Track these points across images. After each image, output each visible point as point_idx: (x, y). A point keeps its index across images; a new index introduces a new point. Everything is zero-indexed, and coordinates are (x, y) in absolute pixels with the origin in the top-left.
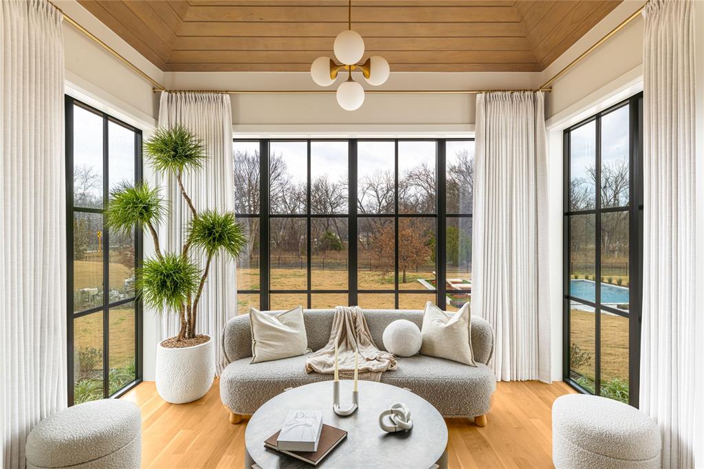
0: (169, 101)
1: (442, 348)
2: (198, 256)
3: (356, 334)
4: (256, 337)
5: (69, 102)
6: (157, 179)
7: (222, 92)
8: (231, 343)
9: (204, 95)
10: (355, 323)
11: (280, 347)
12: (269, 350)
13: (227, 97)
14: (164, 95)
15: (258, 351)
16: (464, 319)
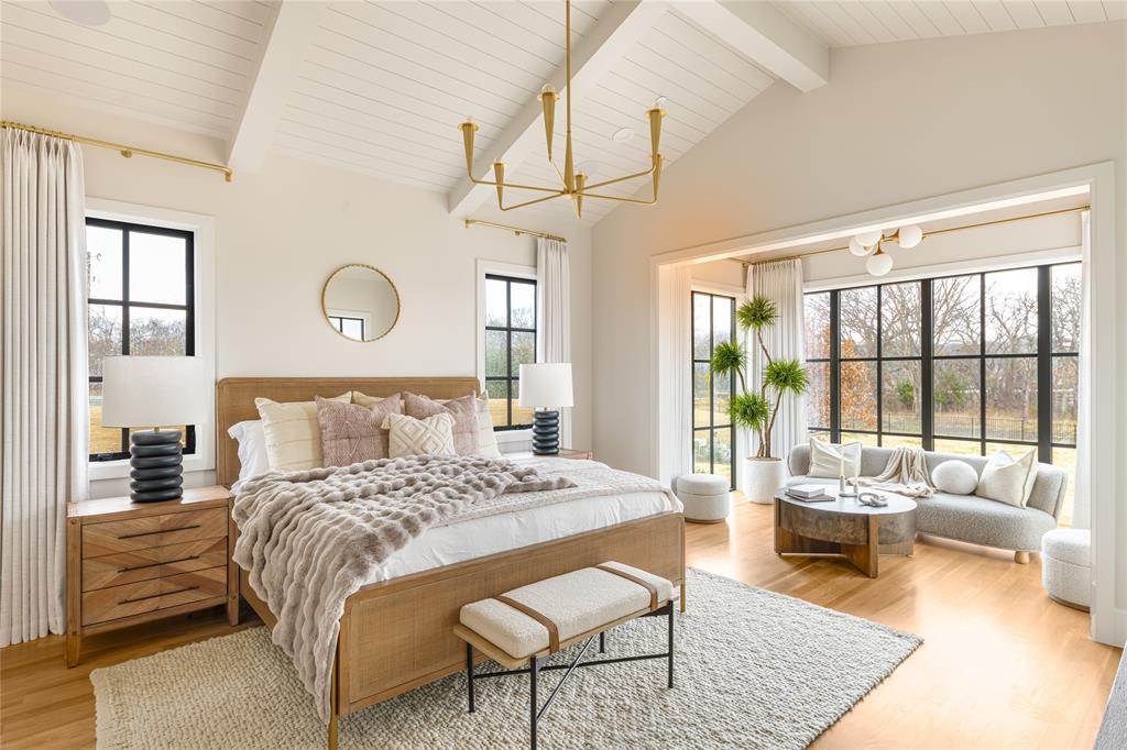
0: (754, 271)
1: (993, 488)
2: (771, 393)
3: (910, 471)
4: (813, 460)
5: (693, 292)
6: (746, 339)
7: (794, 257)
8: (794, 461)
9: (781, 263)
10: (912, 461)
11: (831, 469)
12: (822, 470)
13: (798, 261)
14: (751, 267)
15: (813, 469)
16: (1024, 464)
